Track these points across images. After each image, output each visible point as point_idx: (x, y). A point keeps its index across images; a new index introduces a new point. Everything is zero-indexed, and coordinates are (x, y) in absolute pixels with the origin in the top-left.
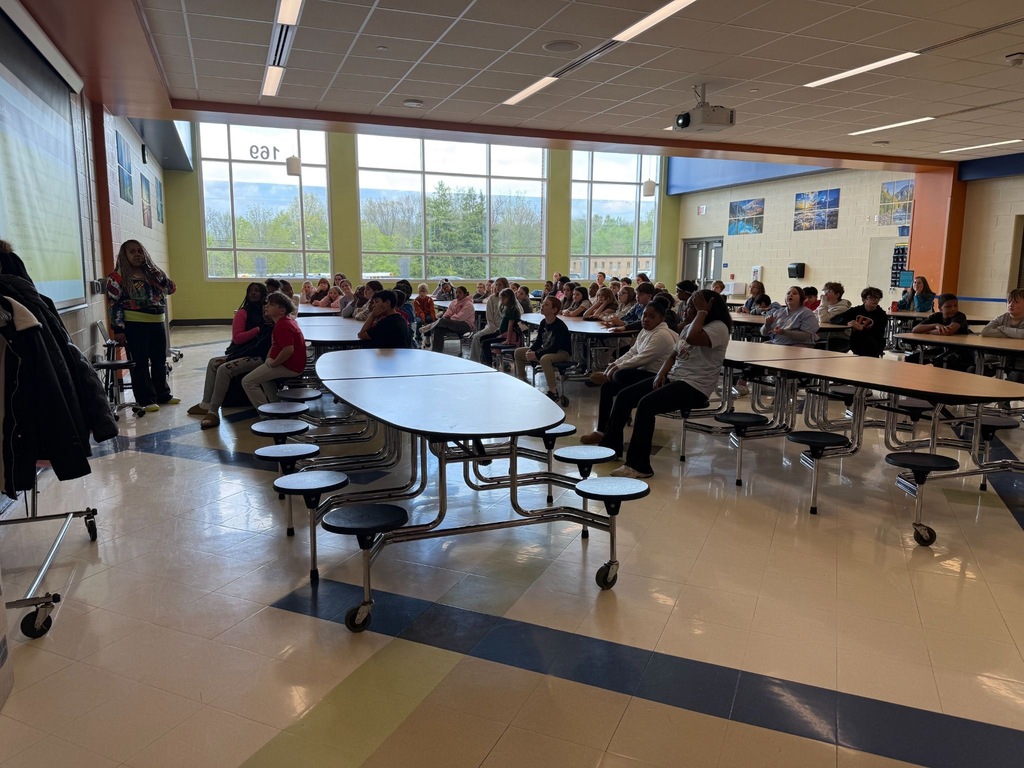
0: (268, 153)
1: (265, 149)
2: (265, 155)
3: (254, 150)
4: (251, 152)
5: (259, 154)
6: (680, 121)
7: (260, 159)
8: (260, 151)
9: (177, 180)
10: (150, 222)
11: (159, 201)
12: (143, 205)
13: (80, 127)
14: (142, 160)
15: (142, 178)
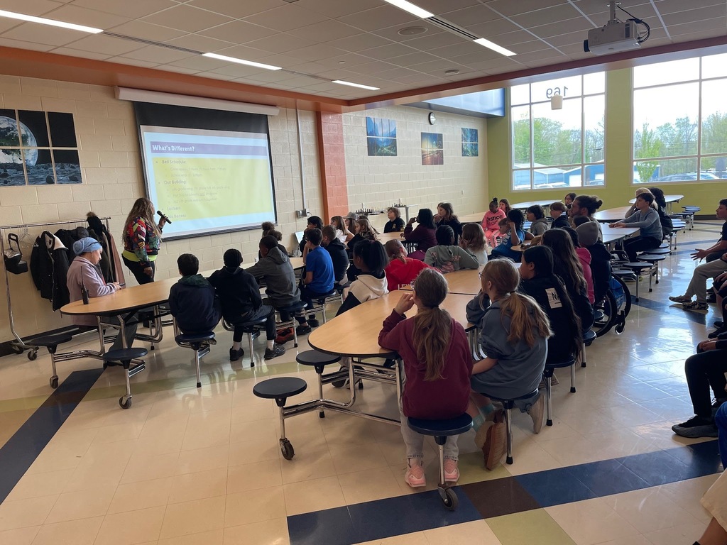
0: (560, 92)
1: (557, 90)
3: (549, 92)
4: (547, 94)
5: (553, 94)
8: (554, 91)
9: (495, 124)
10: (438, 160)
11: (469, 142)
12: (422, 152)
13: (294, 129)
14: (428, 123)
15: (424, 135)
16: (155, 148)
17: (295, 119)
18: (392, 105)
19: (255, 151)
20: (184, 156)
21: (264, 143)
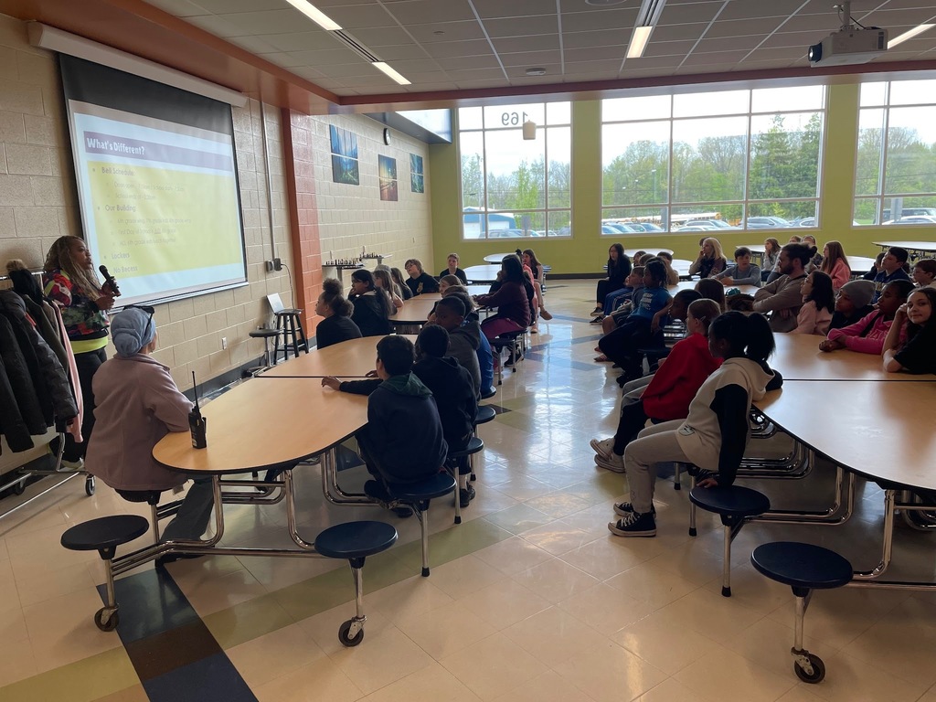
0: (517, 119)
1: (515, 115)
2: (515, 121)
3: (506, 117)
4: (503, 119)
5: (509, 121)
6: (811, 55)
7: (510, 125)
8: (511, 117)
9: (439, 152)
10: (393, 196)
11: (416, 174)
12: (381, 182)
13: (257, 134)
14: (383, 142)
15: (381, 158)
16: (91, 143)
17: (259, 117)
18: (352, 112)
19: (217, 162)
20: (130, 162)
21: (227, 150)
